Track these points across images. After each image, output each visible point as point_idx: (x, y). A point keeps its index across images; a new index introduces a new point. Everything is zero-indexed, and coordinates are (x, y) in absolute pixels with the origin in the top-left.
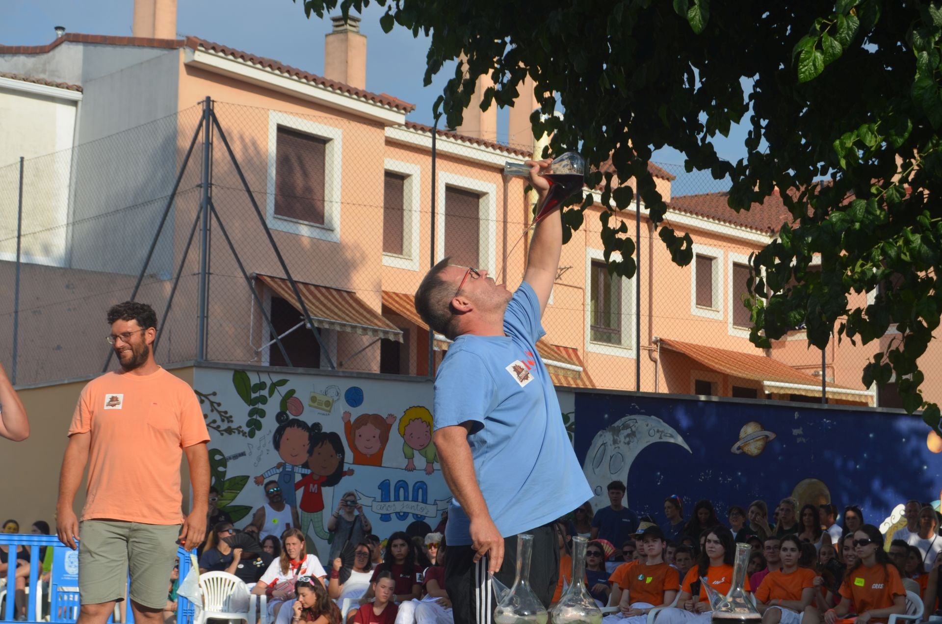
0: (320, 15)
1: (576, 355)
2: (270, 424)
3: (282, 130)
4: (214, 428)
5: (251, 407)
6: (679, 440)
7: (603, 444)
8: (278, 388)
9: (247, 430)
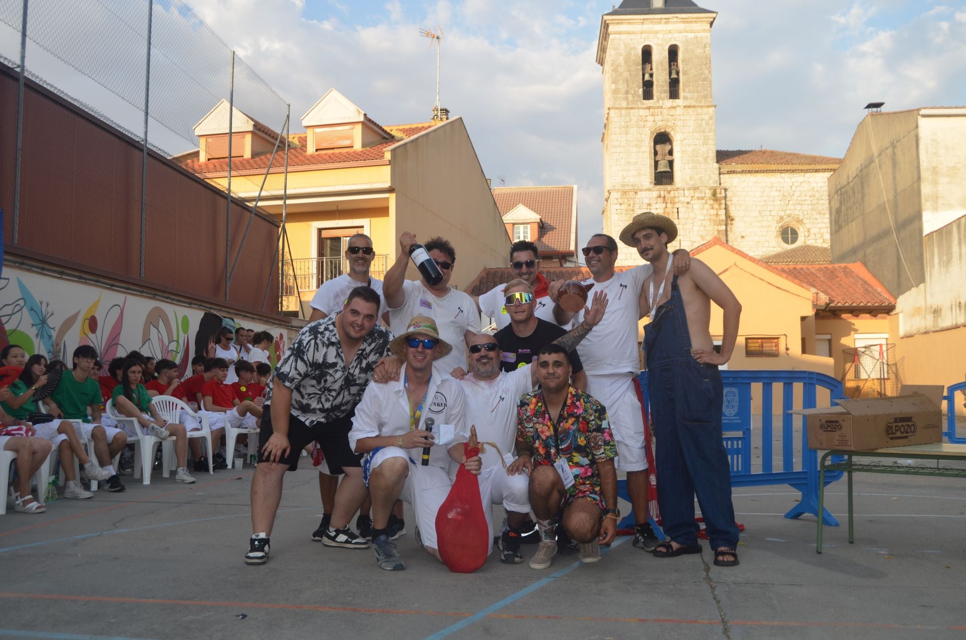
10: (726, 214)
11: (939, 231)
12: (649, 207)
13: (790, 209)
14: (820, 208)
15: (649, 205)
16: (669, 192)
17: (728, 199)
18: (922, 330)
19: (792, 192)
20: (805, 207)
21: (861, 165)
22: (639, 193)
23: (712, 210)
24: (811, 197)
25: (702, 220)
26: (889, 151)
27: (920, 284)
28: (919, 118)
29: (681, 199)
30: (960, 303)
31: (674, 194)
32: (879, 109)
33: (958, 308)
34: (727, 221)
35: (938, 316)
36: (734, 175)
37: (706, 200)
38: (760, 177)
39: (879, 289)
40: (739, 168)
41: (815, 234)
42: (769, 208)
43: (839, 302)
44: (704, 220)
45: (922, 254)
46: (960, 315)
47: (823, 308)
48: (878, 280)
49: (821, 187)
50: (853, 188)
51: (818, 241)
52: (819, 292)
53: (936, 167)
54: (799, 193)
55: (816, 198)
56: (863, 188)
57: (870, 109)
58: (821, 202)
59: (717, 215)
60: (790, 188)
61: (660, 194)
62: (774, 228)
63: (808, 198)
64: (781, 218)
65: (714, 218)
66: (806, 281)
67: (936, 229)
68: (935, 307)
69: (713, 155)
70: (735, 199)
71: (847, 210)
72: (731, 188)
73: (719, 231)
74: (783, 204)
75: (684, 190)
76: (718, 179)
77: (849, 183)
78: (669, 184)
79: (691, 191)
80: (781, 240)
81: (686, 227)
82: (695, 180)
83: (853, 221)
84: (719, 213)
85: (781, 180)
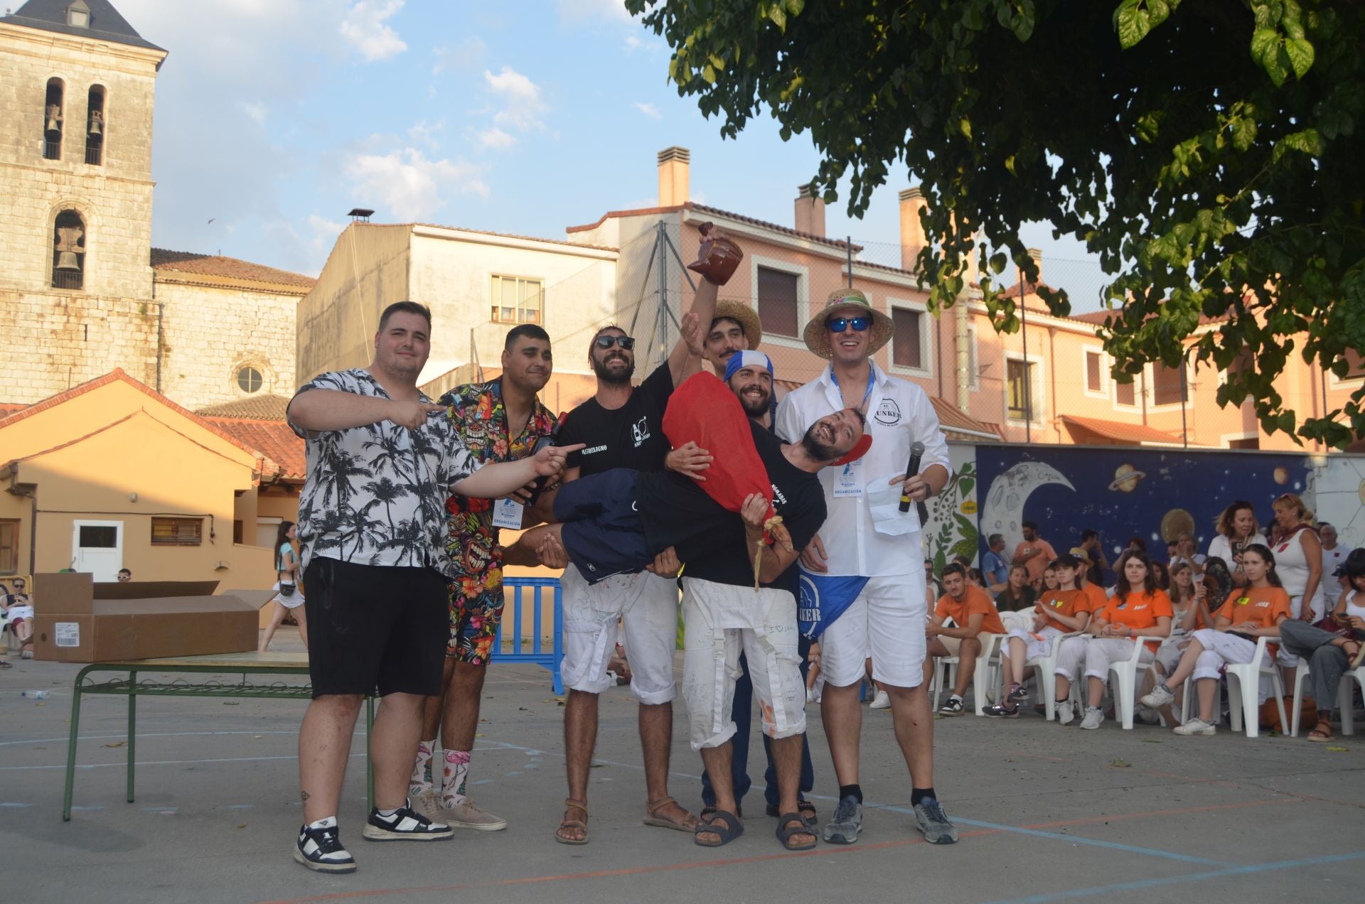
0: (734, 137)
1: (999, 429)
3: (762, 269)
6: (1064, 481)
7: (1001, 487)
10: (159, 341)
12: (40, 319)
13: (252, 343)
15: (41, 315)
16: (74, 300)
17: (164, 319)
19: (257, 320)
20: (273, 343)
21: (339, 290)
22: (27, 296)
23: (139, 334)
24: (282, 329)
25: (122, 346)
26: (375, 275)
28: (413, 236)
29: (93, 312)
31: (82, 304)
32: (366, 218)
34: (160, 351)
36: (175, 287)
37: (131, 318)
38: (214, 294)
40: (184, 277)
41: (285, 381)
42: (224, 339)
43: (295, 474)
44: (124, 346)
47: (271, 480)
50: (327, 321)
51: (288, 391)
52: (265, 457)
54: (266, 323)
55: (289, 331)
56: (339, 321)
57: (355, 217)
59: (146, 341)
60: (254, 314)
61: (60, 302)
62: (228, 367)
63: (278, 330)
64: (240, 354)
65: (141, 344)
66: (253, 441)
69: (145, 254)
70: (174, 322)
71: (319, 349)
72: (171, 305)
73: (146, 364)
74: (243, 334)
75: (97, 299)
76: (151, 289)
77: (323, 313)
78: (74, 289)
79: (108, 302)
80: (238, 385)
81: (97, 354)
82: (115, 288)
83: (325, 364)
84: (149, 339)
85: (242, 301)
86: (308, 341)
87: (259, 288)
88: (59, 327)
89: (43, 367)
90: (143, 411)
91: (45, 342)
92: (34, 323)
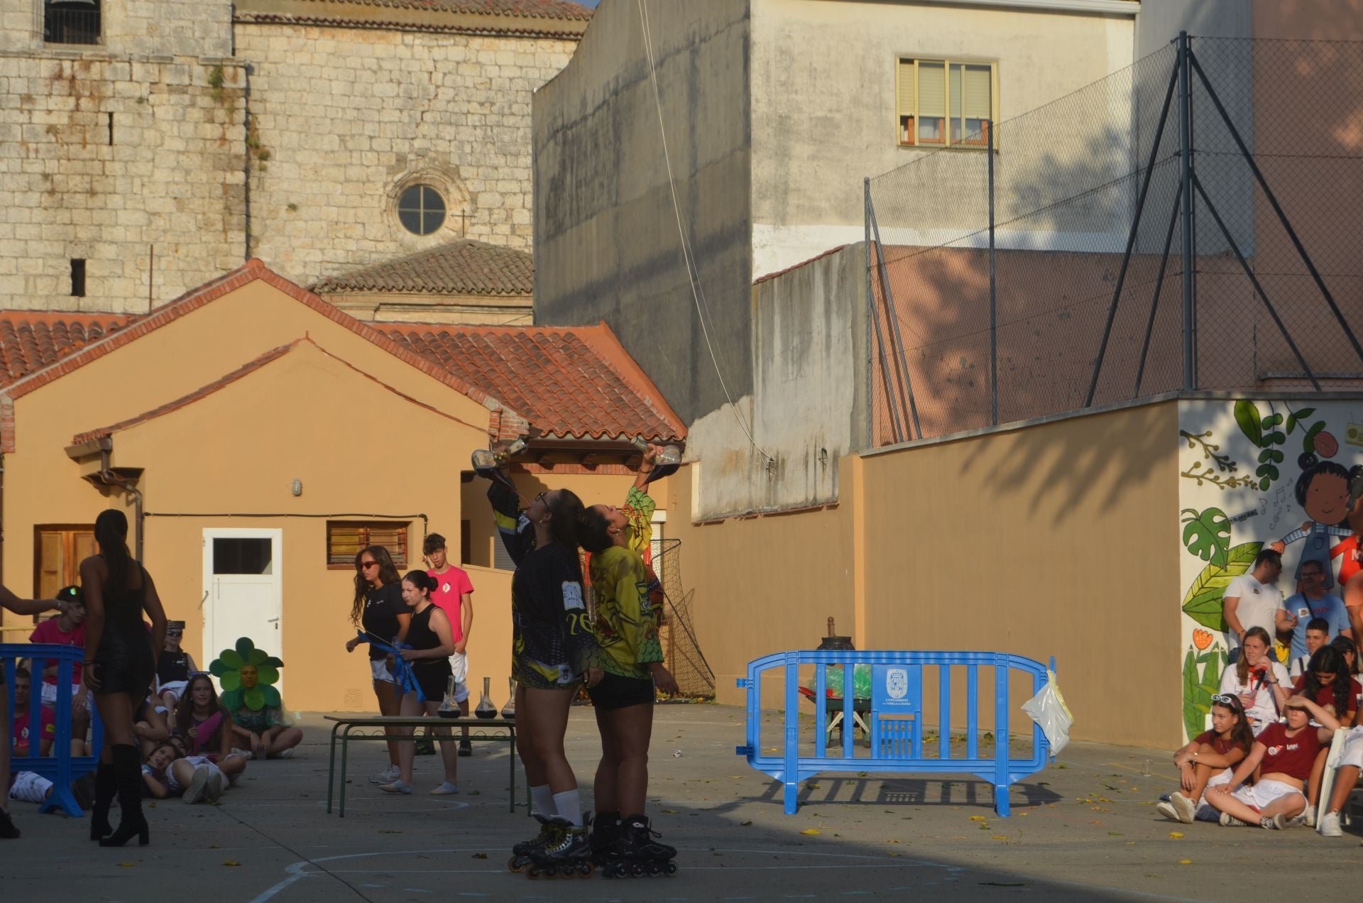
2: (1290, 470)
4: (1211, 480)
5: (1263, 449)
8: (1299, 420)
9: (1258, 480)
10: (247, 139)
11: (785, 275)
12: (26, 107)
13: (424, 137)
14: (506, 138)
15: (28, 98)
16: (87, 65)
17: (255, 95)
18: (743, 509)
19: (432, 88)
20: (465, 133)
21: (617, 78)
22: (2, 61)
23: (208, 126)
24: (482, 104)
25: (179, 152)
26: (684, 58)
27: (741, 395)
29: (120, 86)
30: (824, 451)
31: (102, 72)
33: (818, 462)
34: (248, 159)
35: (777, 479)
36: (275, 29)
37: (194, 96)
38: (347, 39)
39: (649, 400)
40: (289, 9)
41: (490, 210)
42: (369, 129)
43: (554, 429)
44: (183, 153)
45: (747, 326)
46: (823, 479)
48: (648, 375)
49: (511, 79)
50: (595, 134)
51: (497, 229)
52: (505, 408)
53: (788, 117)
54: (451, 93)
55: (495, 109)
56: (618, 137)
58: (510, 121)
59: (223, 139)
60: (426, 76)
61: (61, 70)
62: (380, 185)
63: (474, 107)
64: (401, 159)
65: (213, 147)
66: (471, 369)
67: (780, 269)
68: (770, 455)
70: (274, 98)
71: (578, 186)
72: (266, 65)
73: (226, 187)
74: (406, 120)
75: (129, 62)
76: (229, 37)
77: (585, 118)
78: (86, 43)
79: (150, 67)
80: (398, 221)
81: (133, 169)
82: (162, 37)
83: (591, 216)
84: (228, 136)
85: (403, 51)
86: (555, 170)
87: (434, 23)
88: (61, 120)
89: (34, 198)
90: (308, 339)
91: (37, 151)
92: (16, 112)
